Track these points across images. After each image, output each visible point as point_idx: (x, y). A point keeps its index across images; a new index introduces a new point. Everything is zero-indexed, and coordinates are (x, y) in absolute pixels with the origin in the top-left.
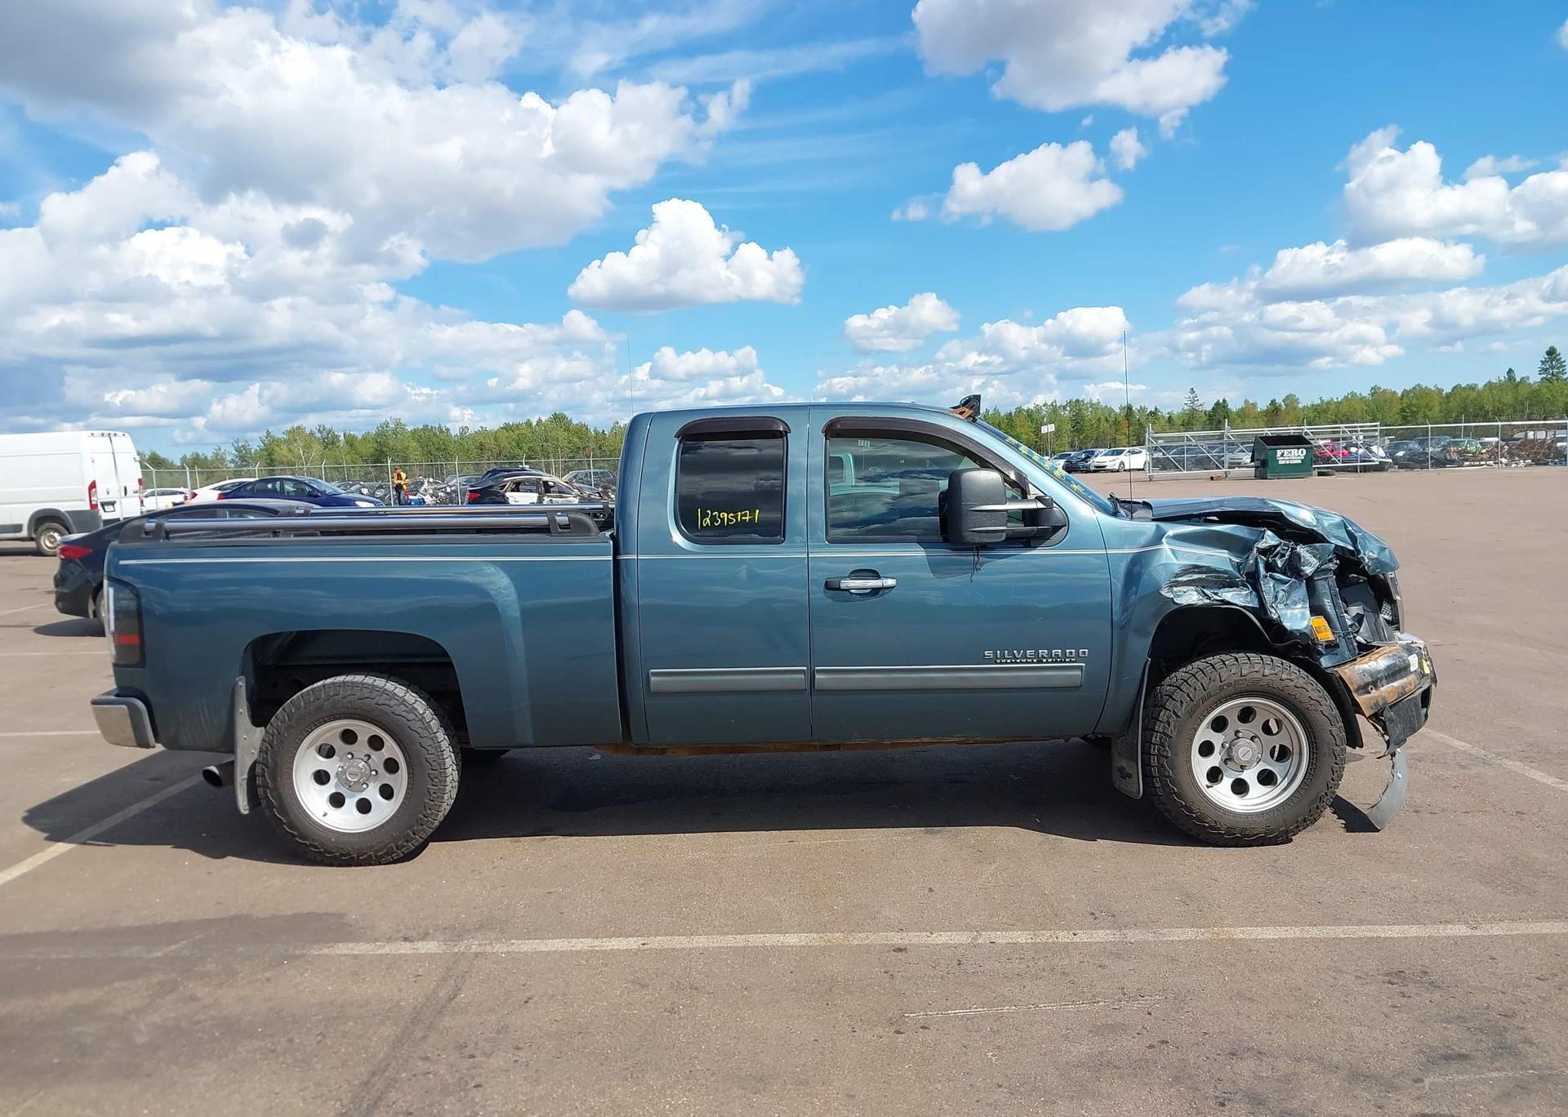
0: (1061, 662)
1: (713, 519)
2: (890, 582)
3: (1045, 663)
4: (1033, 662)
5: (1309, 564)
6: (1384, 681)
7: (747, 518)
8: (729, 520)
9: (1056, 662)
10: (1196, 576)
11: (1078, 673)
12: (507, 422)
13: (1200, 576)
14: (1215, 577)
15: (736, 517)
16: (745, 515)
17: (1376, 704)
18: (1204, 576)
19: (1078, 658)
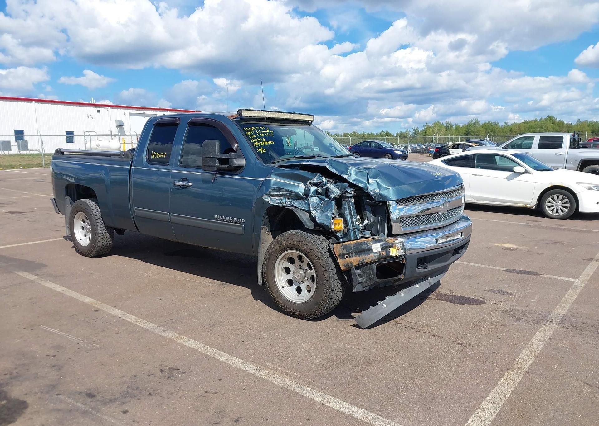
0: (237, 223)
1: (155, 155)
2: (190, 184)
3: (232, 223)
4: (228, 222)
5: (333, 192)
6: (354, 254)
7: (163, 155)
8: (159, 156)
9: (235, 223)
10: (281, 193)
11: (241, 228)
12: (526, 120)
13: (283, 193)
14: (290, 194)
15: (160, 155)
16: (162, 155)
17: (347, 264)
18: (285, 193)
19: (242, 223)
